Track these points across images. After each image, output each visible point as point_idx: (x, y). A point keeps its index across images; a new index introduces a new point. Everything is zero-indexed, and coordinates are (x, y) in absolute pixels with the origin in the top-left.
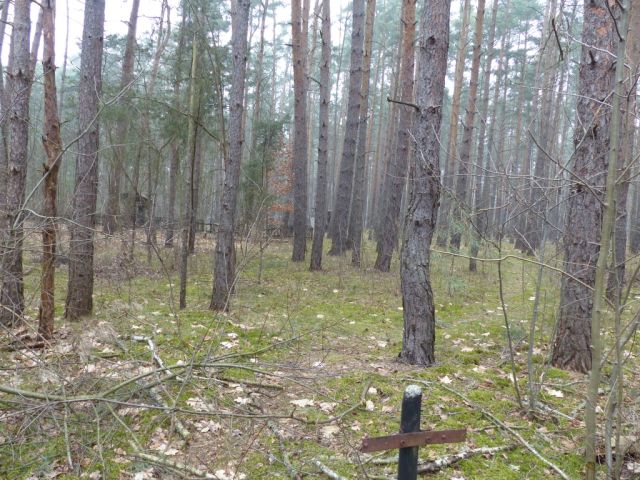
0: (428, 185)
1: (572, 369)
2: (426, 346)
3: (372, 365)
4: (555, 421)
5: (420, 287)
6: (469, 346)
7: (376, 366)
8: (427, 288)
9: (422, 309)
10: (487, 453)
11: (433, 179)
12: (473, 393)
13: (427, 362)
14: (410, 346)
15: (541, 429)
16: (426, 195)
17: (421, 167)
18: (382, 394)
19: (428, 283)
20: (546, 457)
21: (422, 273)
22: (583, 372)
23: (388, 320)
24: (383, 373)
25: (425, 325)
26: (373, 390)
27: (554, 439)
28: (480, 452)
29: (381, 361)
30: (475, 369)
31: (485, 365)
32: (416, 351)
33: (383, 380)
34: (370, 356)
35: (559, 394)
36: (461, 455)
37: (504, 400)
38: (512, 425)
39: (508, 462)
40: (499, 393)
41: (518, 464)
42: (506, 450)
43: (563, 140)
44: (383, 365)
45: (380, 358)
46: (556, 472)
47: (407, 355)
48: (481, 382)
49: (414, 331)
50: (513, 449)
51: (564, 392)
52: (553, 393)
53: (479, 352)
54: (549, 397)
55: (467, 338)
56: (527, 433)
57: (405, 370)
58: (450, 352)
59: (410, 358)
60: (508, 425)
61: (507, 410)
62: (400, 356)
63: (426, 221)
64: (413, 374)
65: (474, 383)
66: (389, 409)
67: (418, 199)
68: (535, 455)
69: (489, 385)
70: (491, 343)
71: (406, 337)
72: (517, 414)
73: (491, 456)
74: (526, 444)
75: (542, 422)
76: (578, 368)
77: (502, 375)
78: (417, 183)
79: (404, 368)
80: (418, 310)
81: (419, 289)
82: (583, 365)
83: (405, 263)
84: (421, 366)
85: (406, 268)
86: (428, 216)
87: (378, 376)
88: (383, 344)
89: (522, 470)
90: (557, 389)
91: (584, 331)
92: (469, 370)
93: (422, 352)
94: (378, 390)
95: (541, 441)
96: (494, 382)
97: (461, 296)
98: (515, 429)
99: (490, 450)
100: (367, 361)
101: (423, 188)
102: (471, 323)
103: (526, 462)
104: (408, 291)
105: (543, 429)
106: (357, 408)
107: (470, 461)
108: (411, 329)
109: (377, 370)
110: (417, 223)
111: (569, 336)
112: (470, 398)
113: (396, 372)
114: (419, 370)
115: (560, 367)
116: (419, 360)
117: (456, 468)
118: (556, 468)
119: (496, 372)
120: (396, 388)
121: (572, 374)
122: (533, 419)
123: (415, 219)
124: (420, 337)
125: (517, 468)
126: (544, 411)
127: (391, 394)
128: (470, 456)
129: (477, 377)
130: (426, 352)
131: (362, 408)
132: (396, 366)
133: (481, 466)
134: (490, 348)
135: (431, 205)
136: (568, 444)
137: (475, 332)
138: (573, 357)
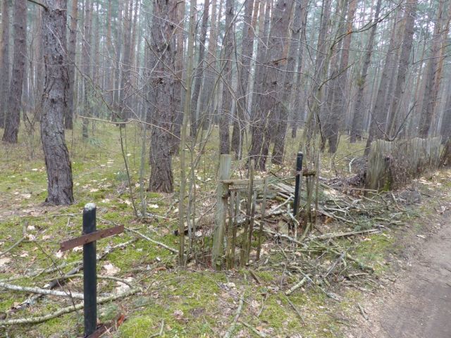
0: (60, 72)
1: (161, 191)
2: (67, 191)
3: (24, 211)
4: (157, 220)
5: (59, 149)
6: (95, 188)
7: (28, 211)
8: (65, 149)
9: (62, 165)
10: (122, 246)
11: (63, 67)
12: (106, 215)
13: (69, 202)
14: (55, 192)
15: (150, 227)
16: (58, 79)
17: (53, 57)
18: (39, 228)
19: (64, 145)
20: (155, 240)
21: (60, 138)
22: (167, 192)
23: (26, 179)
24: (36, 214)
25: (65, 175)
26: (31, 228)
27: (158, 230)
28: (118, 247)
29: (31, 207)
30: (103, 201)
31: (108, 198)
32: (60, 196)
33: (37, 219)
34: (20, 205)
35: (156, 206)
36: (107, 251)
37: (125, 215)
38: (134, 228)
39: (135, 248)
40: (121, 212)
41: (141, 247)
42: (133, 242)
43: (139, 50)
44: (33, 209)
45: (29, 205)
46: (162, 246)
47: (53, 200)
48: (109, 208)
49: (57, 181)
50: (137, 240)
51: (158, 205)
52: (153, 206)
53: (103, 191)
54: (152, 209)
55: (92, 183)
56: (143, 231)
57: (53, 210)
58: (83, 193)
59: (56, 201)
60: (131, 229)
61: (129, 220)
62: (46, 201)
63: (60, 99)
64: (60, 211)
65: (105, 209)
66: (48, 237)
67: (52, 82)
68: (149, 241)
69: (114, 209)
70: (109, 184)
71: (50, 186)
72: (135, 222)
73: (125, 248)
74: (144, 236)
75: (150, 223)
76: (164, 190)
77: (121, 202)
78: (50, 69)
79: (51, 208)
80: (59, 166)
81: (58, 150)
82: (167, 188)
83: (45, 132)
84: (64, 205)
85: (47, 135)
86: (61, 95)
87: (32, 217)
88: (29, 196)
89: (144, 250)
90: (155, 204)
91: (166, 168)
92: (99, 202)
93: (65, 196)
94: (35, 227)
95: (151, 232)
96: (117, 207)
97: (80, 157)
98: (136, 230)
99: (124, 244)
100: (19, 209)
101: (55, 74)
102: (92, 174)
103: (145, 245)
104: (50, 152)
105: (151, 227)
106: (22, 242)
107: (114, 253)
108: (54, 180)
109: (29, 213)
110: (53, 101)
111: (158, 172)
112: (105, 218)
113: (46, 212)
114: (64, 208)
115: (154, 191)
116: (63, 201)
117: (105, 260)
118: (161, 244)
119: (117, 201)
120: (50, 223)
121: (161, 194)
122: (145, 222)
123: (50, 97)
124: (62, 185)
125: (141, 250)
126: (150, 216)
127: (47, 227)
128: (113, 250)
129: (106, 205)
130: (67, 195)
131: (26, 241)
132: (45, 209)
133: (120, 255)
134: (109, 187)
135: (63, 87)
136: (165, 231)
137: (96, 179)
138: (161, 184)
